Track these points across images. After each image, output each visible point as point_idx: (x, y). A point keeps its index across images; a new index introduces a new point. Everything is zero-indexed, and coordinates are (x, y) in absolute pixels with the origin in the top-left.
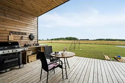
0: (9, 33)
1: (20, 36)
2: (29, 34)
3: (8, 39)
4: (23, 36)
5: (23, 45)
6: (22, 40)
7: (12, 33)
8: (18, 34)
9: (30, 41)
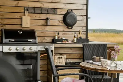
0: (23, 11)
1: (44, 17)
2: (64, 12)
3: (21, 25)
4: (48, 16)
5: (49, 40)
6: (48, 28)
7: (27, 10)
8: (40, 12)
9: (67, 30)
